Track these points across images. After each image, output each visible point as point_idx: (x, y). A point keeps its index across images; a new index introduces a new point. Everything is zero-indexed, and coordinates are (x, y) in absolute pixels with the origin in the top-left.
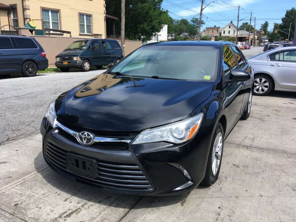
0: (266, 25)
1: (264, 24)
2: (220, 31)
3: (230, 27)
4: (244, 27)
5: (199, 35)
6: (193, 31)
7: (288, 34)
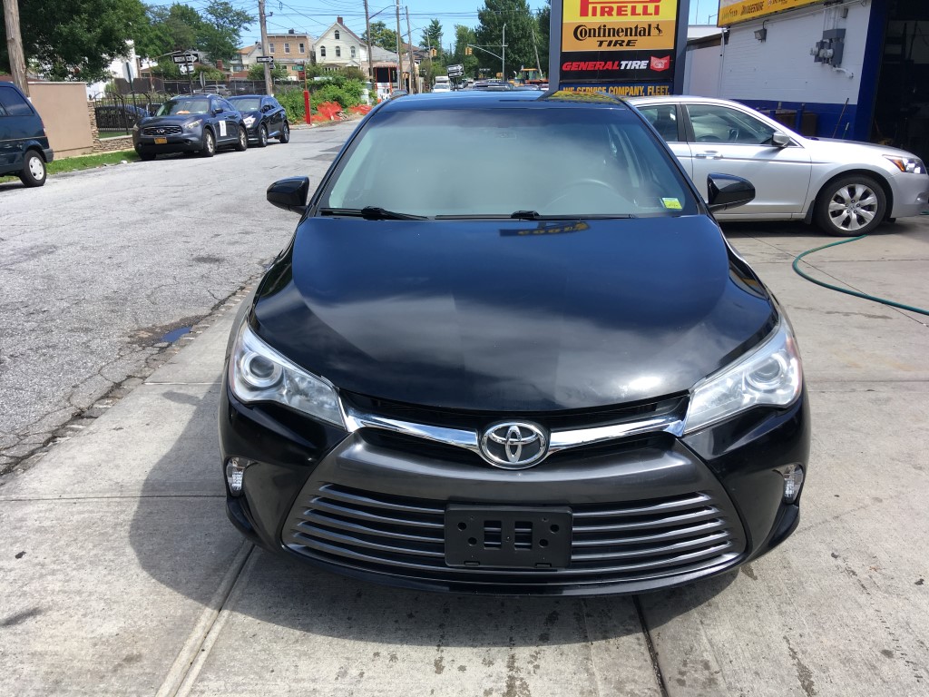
0: (434, 32)
1: (428, 27)
2: (311, 48)
3: (337, 37)
4: (374, 36)
5: (264, 60)
6: (223, 45)
7: (501, 55)
